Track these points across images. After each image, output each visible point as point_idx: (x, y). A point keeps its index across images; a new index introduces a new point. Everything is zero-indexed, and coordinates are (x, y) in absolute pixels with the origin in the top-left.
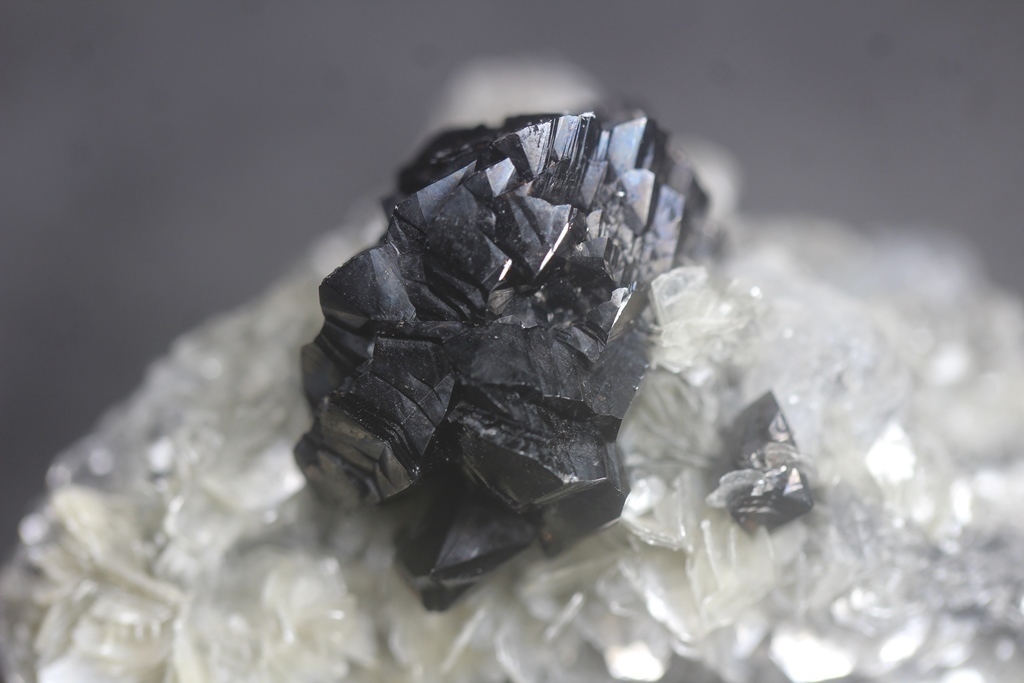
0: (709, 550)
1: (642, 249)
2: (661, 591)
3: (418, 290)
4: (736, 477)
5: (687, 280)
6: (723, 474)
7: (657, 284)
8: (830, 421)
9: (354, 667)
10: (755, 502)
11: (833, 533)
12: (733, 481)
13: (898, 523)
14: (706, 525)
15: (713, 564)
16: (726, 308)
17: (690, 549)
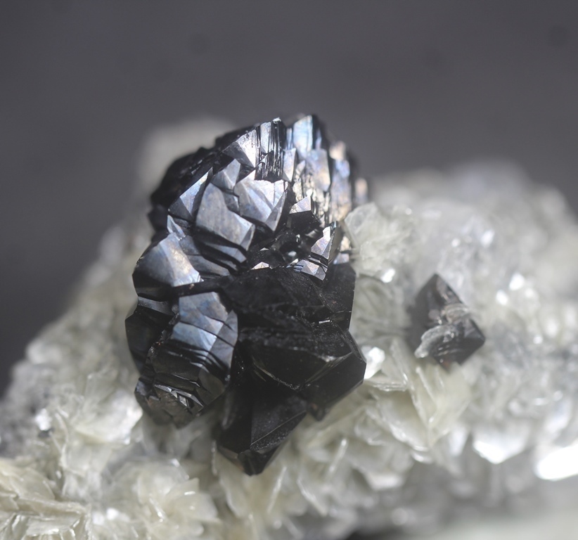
0: (427, 386)
1: (330, 201)
2: (398, 422)
3: (197, 261)
4: (432, 333)
5: (365, 214)
6: (423, 333)
7: (348, 220)
8: (477, 284)
9: (206, 526)
10: (448, 346)
11: (498, 357)
12: (430, 336)
13: (538, 340)
14: (418, 370)
15: (430, 394)
16: (394, 226)
17: (412, 388)
